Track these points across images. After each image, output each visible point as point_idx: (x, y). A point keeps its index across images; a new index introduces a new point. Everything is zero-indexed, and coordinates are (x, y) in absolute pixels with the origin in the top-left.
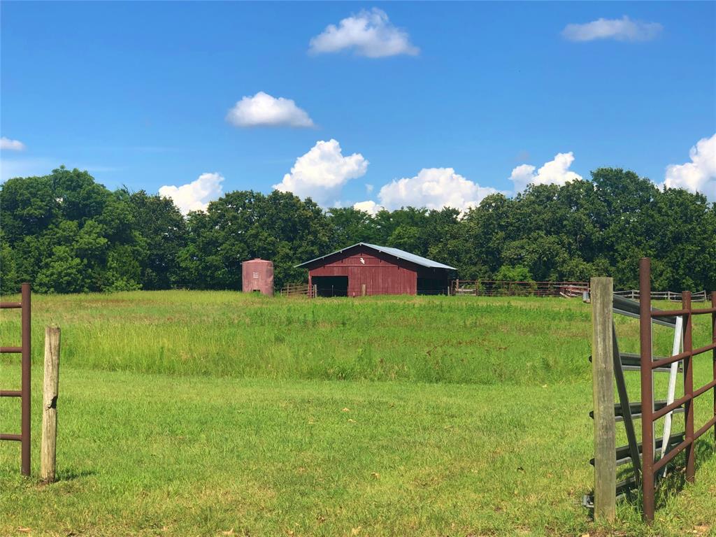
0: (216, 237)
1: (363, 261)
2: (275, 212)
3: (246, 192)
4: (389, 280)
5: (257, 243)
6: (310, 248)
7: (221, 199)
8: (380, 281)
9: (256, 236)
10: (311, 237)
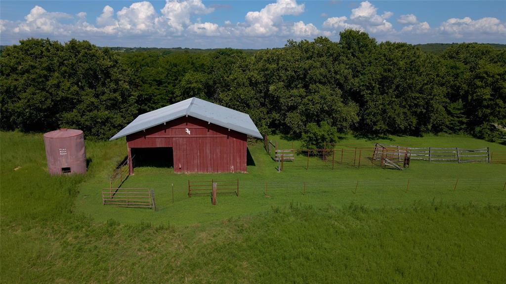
0: (15, 86)
1: (188, 131)
2: (74, 61)
3: (42, 40)
4: (218, 151)
5: (60, 93)
6: (113, 95)
7: (15, 47)
8: (208, 151)
9: (58, 86)
10: (113, 85)
